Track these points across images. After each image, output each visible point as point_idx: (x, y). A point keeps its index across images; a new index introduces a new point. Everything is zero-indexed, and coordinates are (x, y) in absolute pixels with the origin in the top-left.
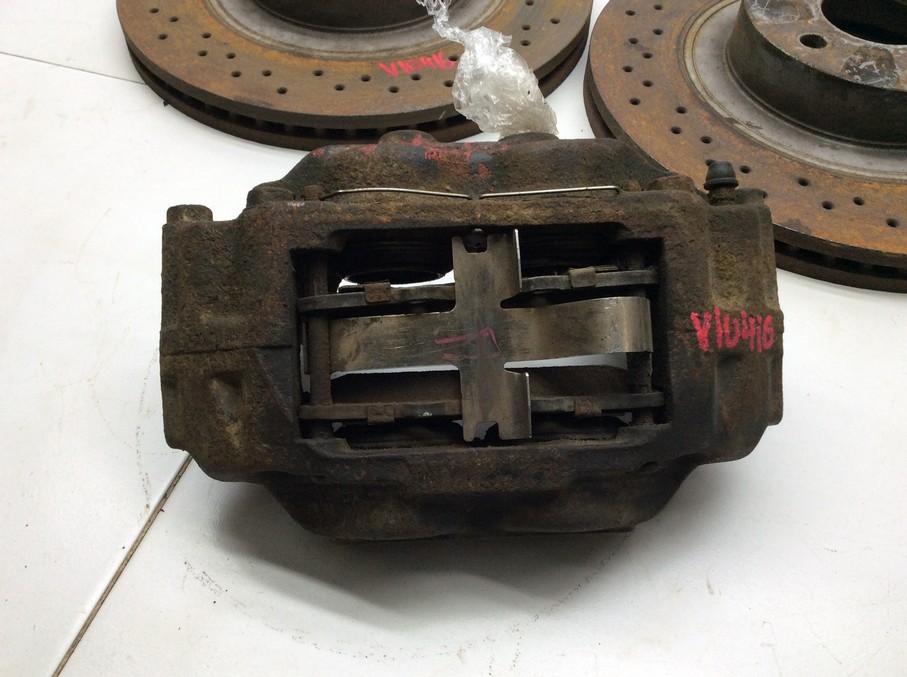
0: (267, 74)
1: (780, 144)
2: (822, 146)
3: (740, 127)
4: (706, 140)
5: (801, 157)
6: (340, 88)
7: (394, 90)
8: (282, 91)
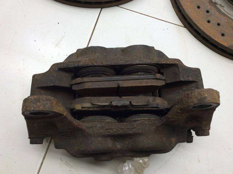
3: (218, 6)
4: (208, 12)
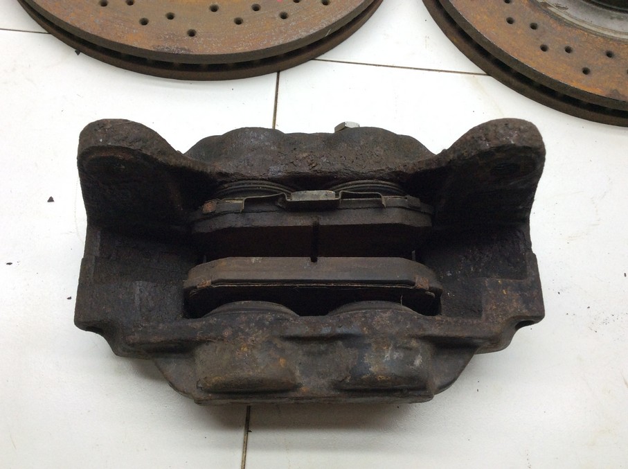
0: (171, 17)
1: (583, 21)
2: (612, 18)
3: (552, 9)
5: (601, 31)
6: (239, 22)
7: (284, 16)
8: (192, 34)
